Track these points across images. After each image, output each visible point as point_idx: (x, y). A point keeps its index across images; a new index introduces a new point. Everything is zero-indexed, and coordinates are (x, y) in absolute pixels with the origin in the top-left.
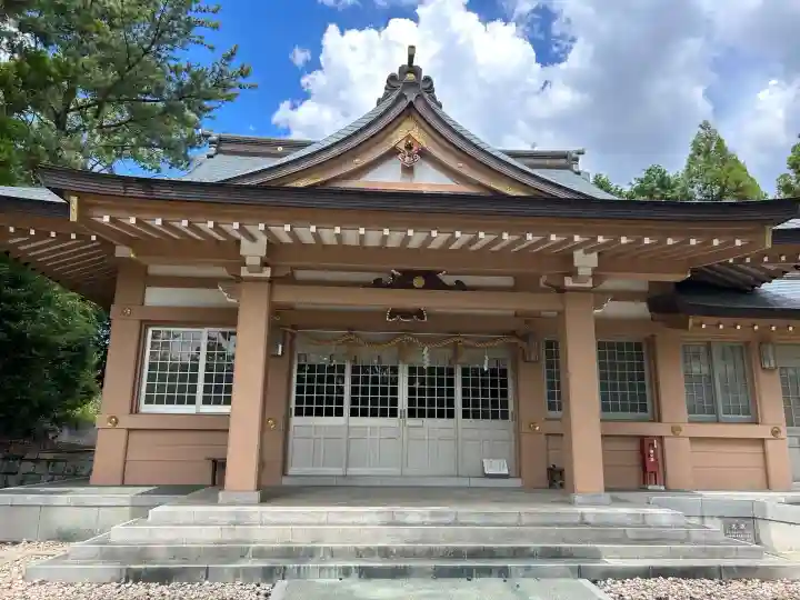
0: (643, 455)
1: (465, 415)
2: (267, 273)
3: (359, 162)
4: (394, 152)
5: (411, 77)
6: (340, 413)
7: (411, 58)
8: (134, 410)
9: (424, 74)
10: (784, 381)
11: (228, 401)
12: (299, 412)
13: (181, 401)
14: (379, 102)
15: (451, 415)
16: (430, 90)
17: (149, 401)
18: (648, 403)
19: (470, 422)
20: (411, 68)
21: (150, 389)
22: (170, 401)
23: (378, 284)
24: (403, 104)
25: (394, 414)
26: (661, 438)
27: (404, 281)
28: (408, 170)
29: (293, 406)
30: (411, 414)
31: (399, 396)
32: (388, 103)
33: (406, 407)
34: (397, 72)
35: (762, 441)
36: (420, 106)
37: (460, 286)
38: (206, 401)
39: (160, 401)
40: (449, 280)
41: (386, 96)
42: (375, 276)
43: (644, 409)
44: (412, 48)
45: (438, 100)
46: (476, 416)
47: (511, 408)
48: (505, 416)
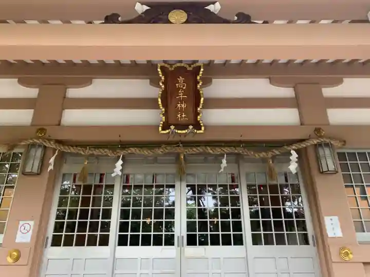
1: (256, 240)
6: (104, 241)
12: (56, 242)
15: (239, 241)
19: (263, 249)
25: (170, 241)
29: (50, 233)
30: (191, 241)
31: (185, 220)
33: (184, 233)
46: (268, 242)
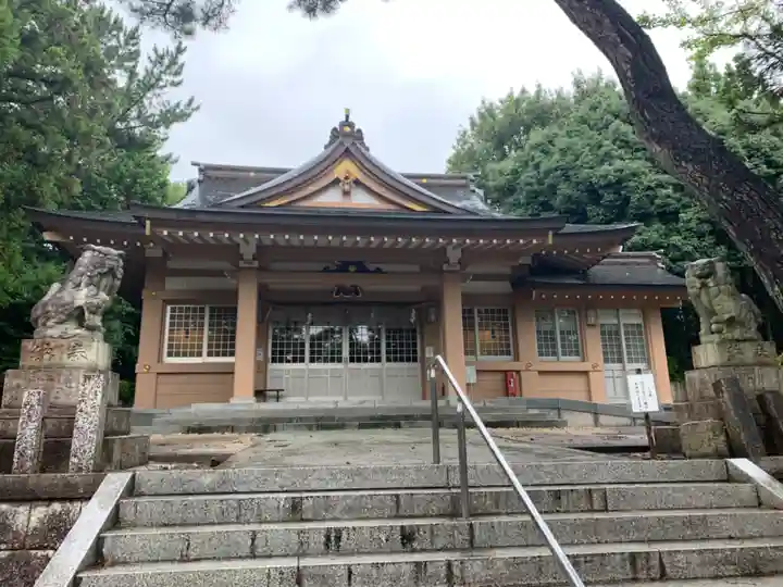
0: (507, 383)
1: (388, 360)
2: (256, 264)
3: (312, 189)
4: (336, 182)
5: (347, 129)
6: (302, 360)
7: (347, 117)
8: (160, 359)
9: (357, 127)
10: (603, 333)
11: (232, 354)
12: (274, 360)
13: (192, 355)
14: (326, 147)
15: (378, 360)
16: (361, 138)
17: (170, 355)
18: (512, 349)
19: (391, 364)
20: (347, 123)
21: (170, 346)
22: (185, 355)
23: (326, 270)
24: (342, 150)
25: (339, 360)
26: (518, 372)
27: (343, 268)
28: (346, 193)
29: (270, 355)
30: (352, 360)
31: (348, 348)
32: (332, 147)
33: (348, 356)
34: (338, 127)
35: (586, 373)
36: (353, 150)
37: (378, 271)
38: (210, 354)
39: (178, 355)
40: (372, 267)
41: (331, 143)
42: (324, 265)
43: (508, 353)
44: (348, 110)
45: (367, 145)
46: (395, 360)
47: (419, 355)
48: (415, 360)
